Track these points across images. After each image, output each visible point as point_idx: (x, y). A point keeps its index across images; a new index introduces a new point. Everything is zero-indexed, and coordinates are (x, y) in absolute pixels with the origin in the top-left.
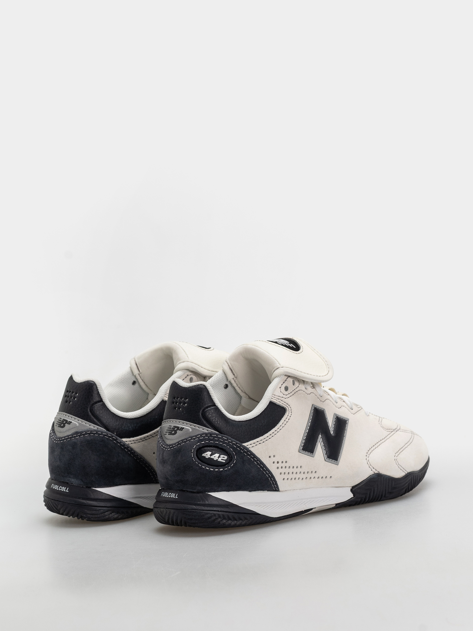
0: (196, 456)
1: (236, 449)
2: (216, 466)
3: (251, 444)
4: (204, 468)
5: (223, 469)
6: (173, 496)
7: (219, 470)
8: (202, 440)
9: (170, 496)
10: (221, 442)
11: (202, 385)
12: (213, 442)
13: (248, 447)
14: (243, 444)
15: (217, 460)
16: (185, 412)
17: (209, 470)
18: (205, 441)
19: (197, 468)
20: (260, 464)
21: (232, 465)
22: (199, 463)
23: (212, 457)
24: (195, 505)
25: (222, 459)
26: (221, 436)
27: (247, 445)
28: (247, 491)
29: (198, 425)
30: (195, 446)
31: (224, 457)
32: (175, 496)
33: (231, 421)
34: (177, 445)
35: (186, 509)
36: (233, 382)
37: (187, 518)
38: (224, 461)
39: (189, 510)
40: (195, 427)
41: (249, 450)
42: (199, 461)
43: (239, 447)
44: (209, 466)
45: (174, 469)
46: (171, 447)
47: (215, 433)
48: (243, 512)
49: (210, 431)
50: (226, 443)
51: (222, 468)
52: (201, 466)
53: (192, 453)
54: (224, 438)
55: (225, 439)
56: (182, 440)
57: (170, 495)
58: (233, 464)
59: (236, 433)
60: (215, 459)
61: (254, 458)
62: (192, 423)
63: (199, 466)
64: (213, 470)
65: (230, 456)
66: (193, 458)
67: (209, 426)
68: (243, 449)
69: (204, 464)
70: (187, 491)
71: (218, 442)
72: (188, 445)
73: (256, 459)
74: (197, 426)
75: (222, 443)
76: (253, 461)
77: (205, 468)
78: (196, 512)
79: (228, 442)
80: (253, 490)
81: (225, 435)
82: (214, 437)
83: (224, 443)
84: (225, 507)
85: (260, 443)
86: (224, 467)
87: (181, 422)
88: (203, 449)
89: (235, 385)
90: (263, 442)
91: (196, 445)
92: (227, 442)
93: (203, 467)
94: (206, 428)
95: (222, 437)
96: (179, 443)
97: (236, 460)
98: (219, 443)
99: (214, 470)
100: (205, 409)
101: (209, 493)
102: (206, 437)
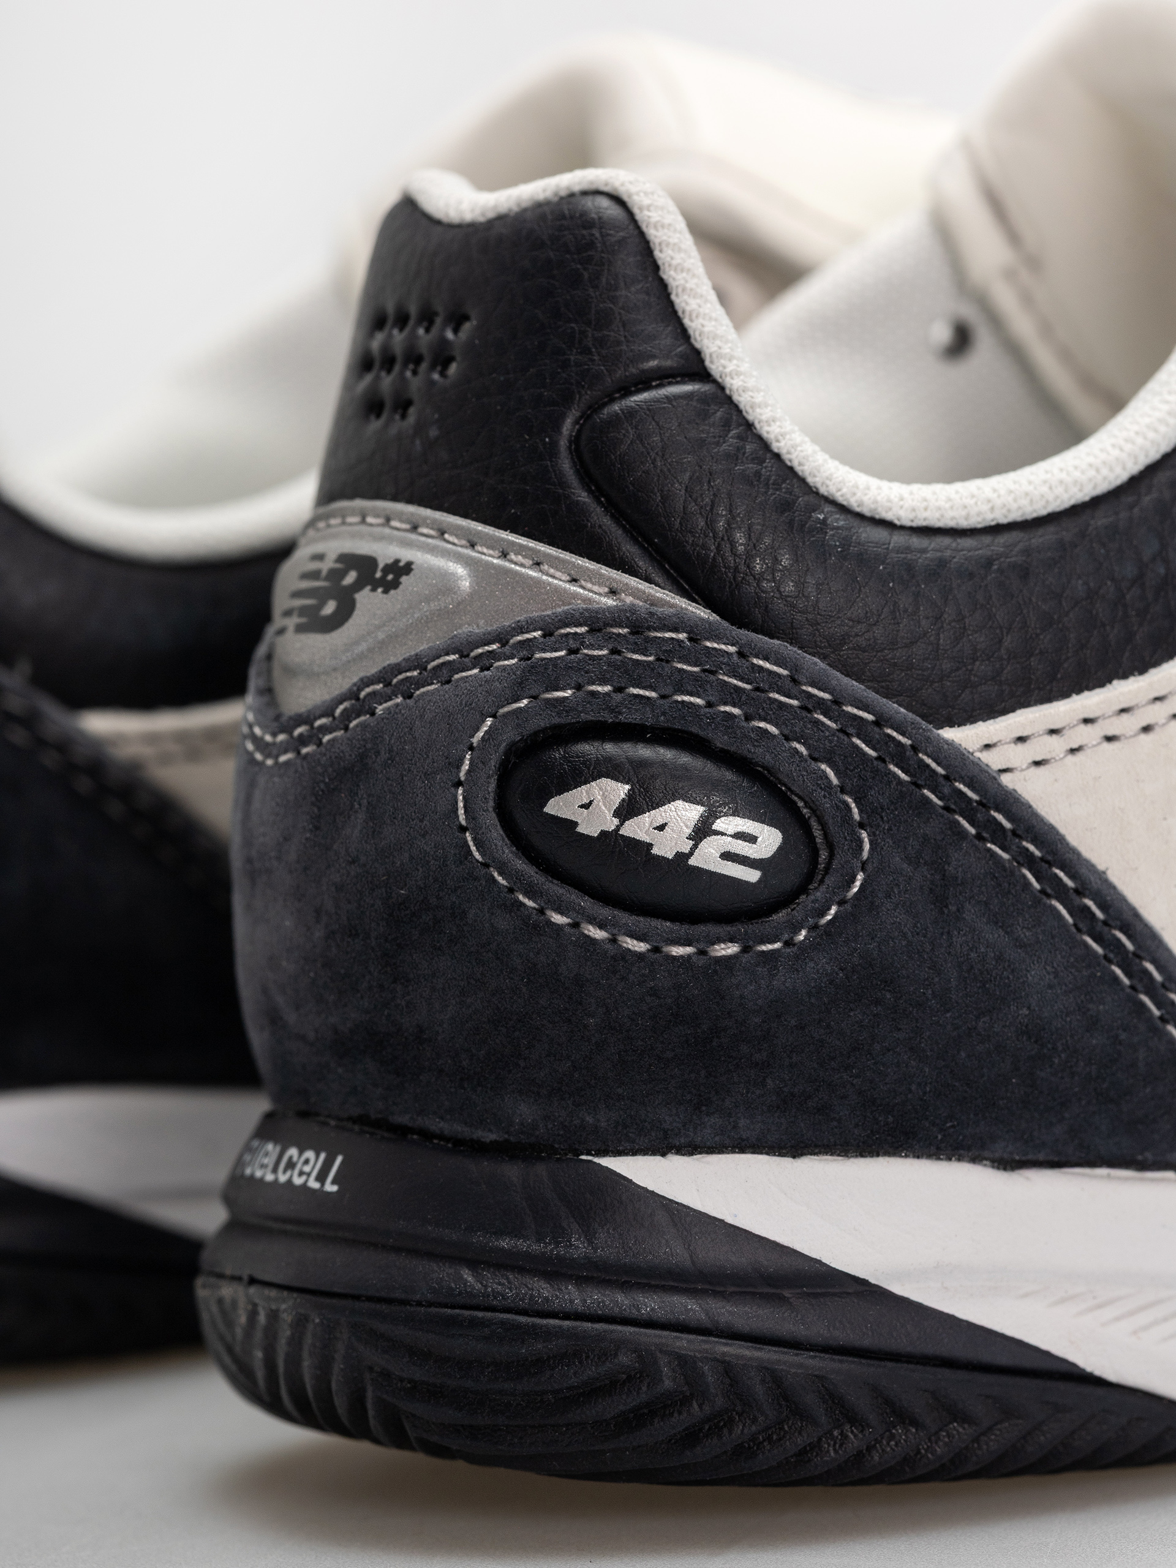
0: (490, 819)
1: (875, 771)
2: (673, 920)
3: (1021, 739)
4: (559, 928)
5: (746, 949)
6: (309, 1175)
7: (702, 952)
8: (552, 674)
9: (285, 1172)
10: (733, 696)
11: (598, 193)
12: (653, 694)
13: (993, 760)
14: (949, 734)
15: (682, 858)
16: (433, 432)
17: (608, 946)
18: (575, 678)
19: (503, 922)
20: (1105, 923)
21: (833, 910)
22: (518, 882)
23: (639, 828)
24: (474, 1264)
25: (727, 856)
26: (732, 649)
27: (988, 747)
28: (974, 1160)
29: (531, 544)
30: (489, 721)
31: (751, 839)
32: (321, 1177)
33: (839, 521)
34: (347, 716)
35: (398, 1295)
36: (1006, 299)
37: (402, 1380)
38: (752, 876)
39: (419, 1304)
40: (504, 555)
41: (1000, 785)
42: (520, 864)
43: (900, 755)
44: (606, 912)
45: (319, 933)
46: (303, 741)
47: (681, 614)
48: (930, 1349)
49: (636, 594)
50: (777, 712)
51: (732, 940)
52: (541, 911)
53: (459, 783)
54: (761, 668)
55: (770, 672)
56: (385, 676)
57: (291, 1165)
58: (841, 903)
59: (878, 631)
60: (666, 847)
61: (1050, 864)
62: (485, 522)
63: (523, 904)
64: (641, 947)
65: (817, 833)
66: (463, 829)
67: (629, 549)
68: (947, 777)
69: (557, 889)
70: (426, 1135)
71: (699, 701)
72: (428, 716)
73: (1071, 877)
74: (521, 550)
75: (736, 711)
76: (1043, 891)
77: (576, 925)
78: (474, 1323)
79: (803, 708)
80: (1041, 1157)
81: (772, 637)
82: (669, 652)
83: (757, 707)
84: (754, 1294)
85: (1109, 739)
86: (754, 928)
87: (401, 517)
88: (558, 754)
89: (1023, 326)
90: (1147, 729)
91: (494, 716)
92: (795, 703)
93: (558, 919)
94: (605, 570)
95: (741, 654)
96: (358, 699)
97: (869, 867)
98: (709, 705)
99: (656, 950)
100: (605, 405)
101: (596, 1160)
102: (591, 647)
